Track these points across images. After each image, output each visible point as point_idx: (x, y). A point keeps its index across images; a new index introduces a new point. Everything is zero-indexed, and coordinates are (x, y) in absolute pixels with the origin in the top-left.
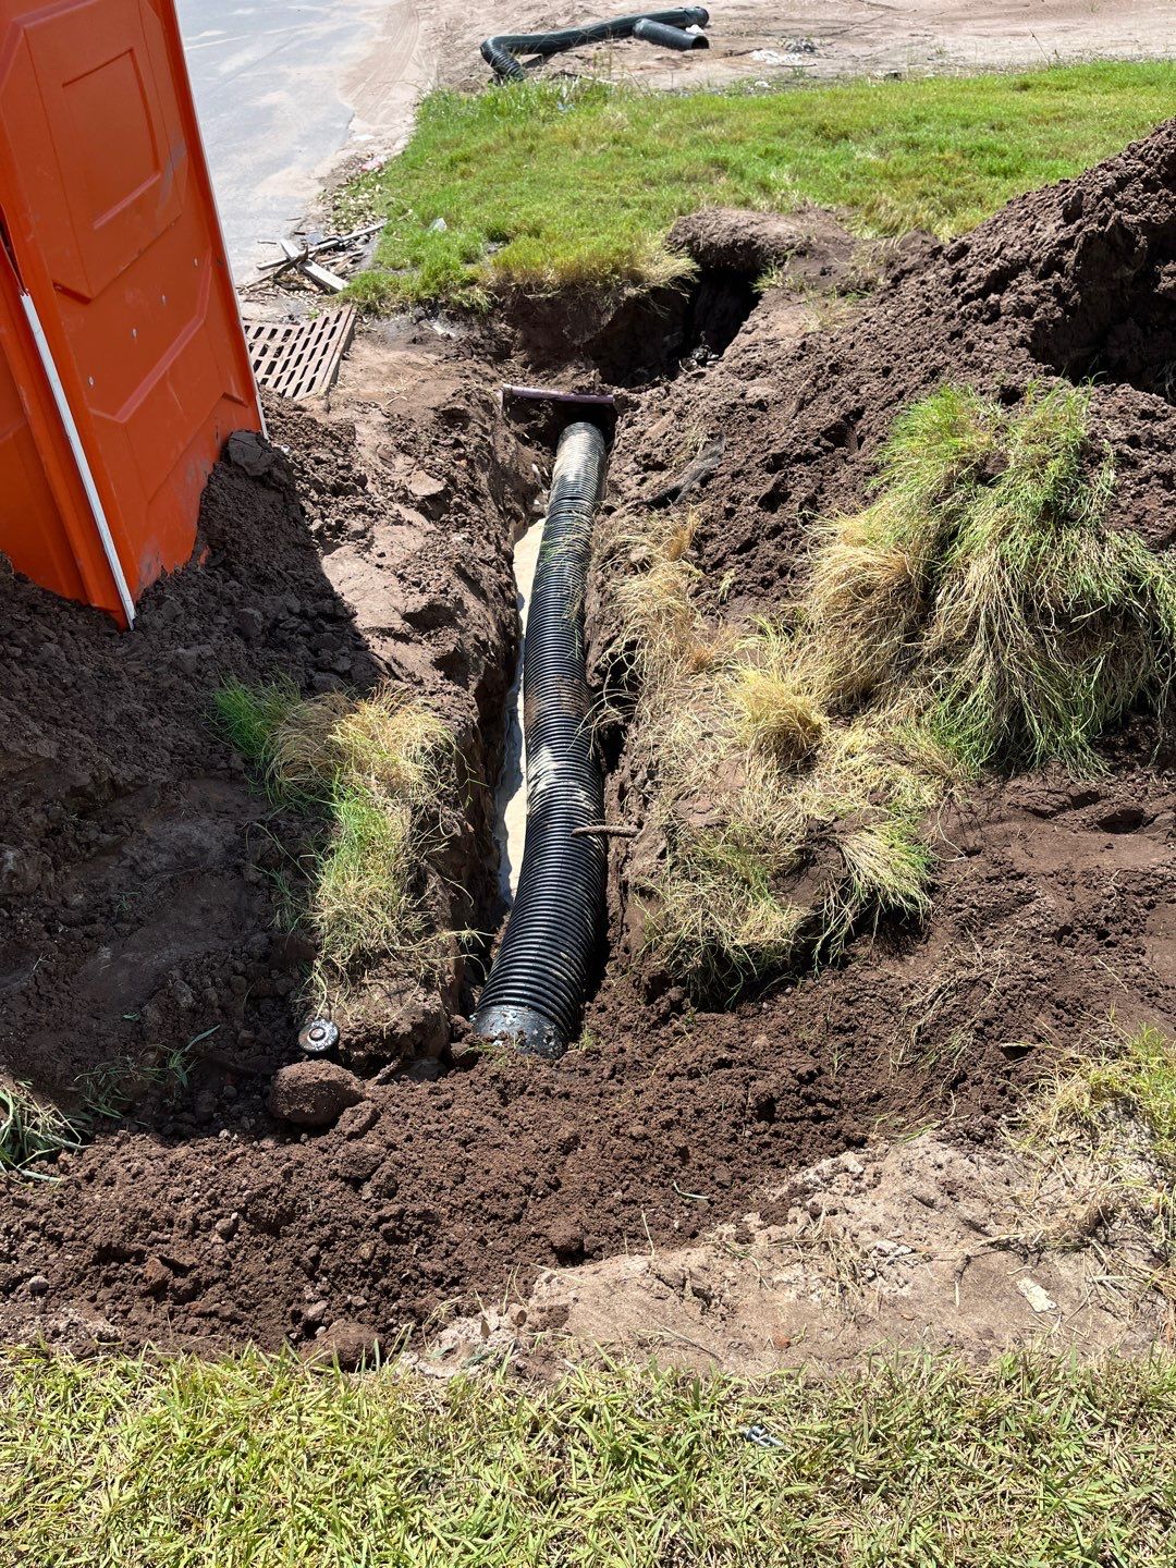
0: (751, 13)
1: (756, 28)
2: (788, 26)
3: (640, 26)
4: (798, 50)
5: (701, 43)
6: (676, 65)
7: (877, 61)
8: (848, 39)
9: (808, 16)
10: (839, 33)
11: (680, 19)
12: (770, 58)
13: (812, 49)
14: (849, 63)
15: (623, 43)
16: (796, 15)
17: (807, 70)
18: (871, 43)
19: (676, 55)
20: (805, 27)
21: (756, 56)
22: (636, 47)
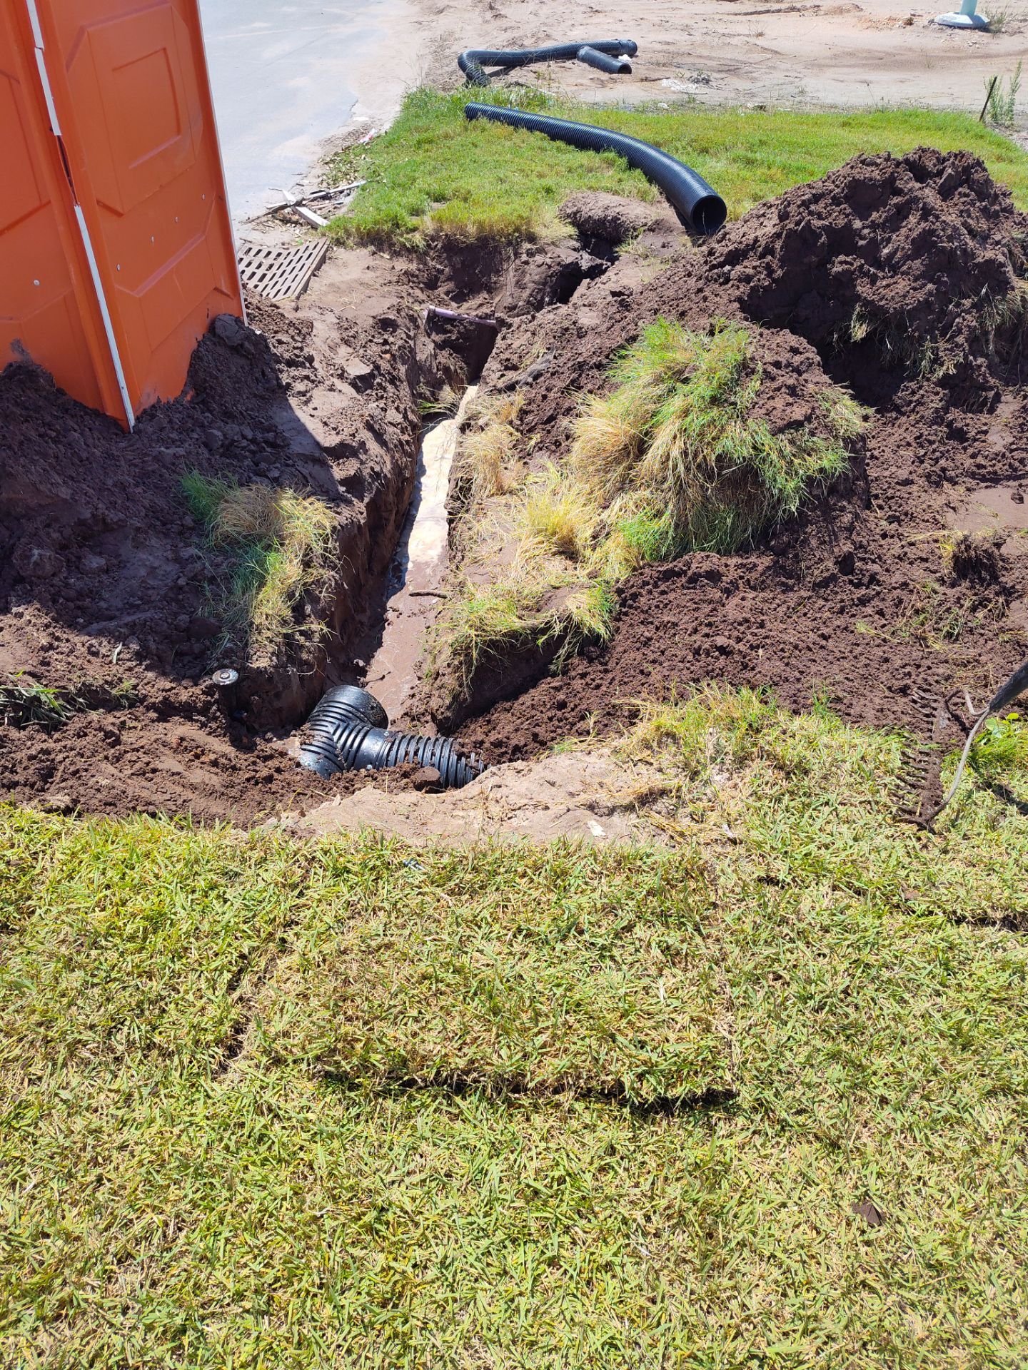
0: (671, 48)
1: (670, 61)
2: (697, 61)
3: (582, 52)
4: (697, 81)
5: (625, 69)
6: (603, 84)
7: (753, 95)
8: (738, 76)
9: (713, 54)
10: (732, 70)
11: (613, 49)
12: (674, 86)
13: (707, 81)
14: (733, 95)
15: (568, 64)
16: (705, 53)
17: (698, 98)
18: (754, 80)
19: (605, 76)
20: (709, 63)
21: (665, 83)
22: (578, 70)
